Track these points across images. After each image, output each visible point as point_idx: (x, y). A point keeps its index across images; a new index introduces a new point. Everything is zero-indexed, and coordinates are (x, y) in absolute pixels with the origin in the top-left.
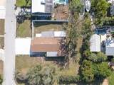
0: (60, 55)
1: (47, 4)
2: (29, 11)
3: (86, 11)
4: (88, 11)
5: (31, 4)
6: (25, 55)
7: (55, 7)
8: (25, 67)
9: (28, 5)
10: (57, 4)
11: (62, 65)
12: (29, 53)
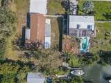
0: (26, 42)
1: (78, 31)
3: (71, 70)
4: (72, 72)
5: (80, 15)
6: (29, 7)
7: (77, 39)
9: (79, 12)
10: (80, 41)
12: (31, 11)
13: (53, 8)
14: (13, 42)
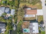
0: (26, 8)
2: (39, 26)
8: (38, 6)
11: (25, 6)
12: (37, 10)
13: (40, 17)
14: (26, 5)
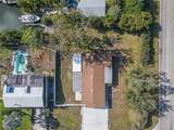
1: (29, 83)
3: (39, 21)
4: (38, 18)
5: (28, 109)
7: (33, 70)
9: (30, 113)
10: (28, 67)
